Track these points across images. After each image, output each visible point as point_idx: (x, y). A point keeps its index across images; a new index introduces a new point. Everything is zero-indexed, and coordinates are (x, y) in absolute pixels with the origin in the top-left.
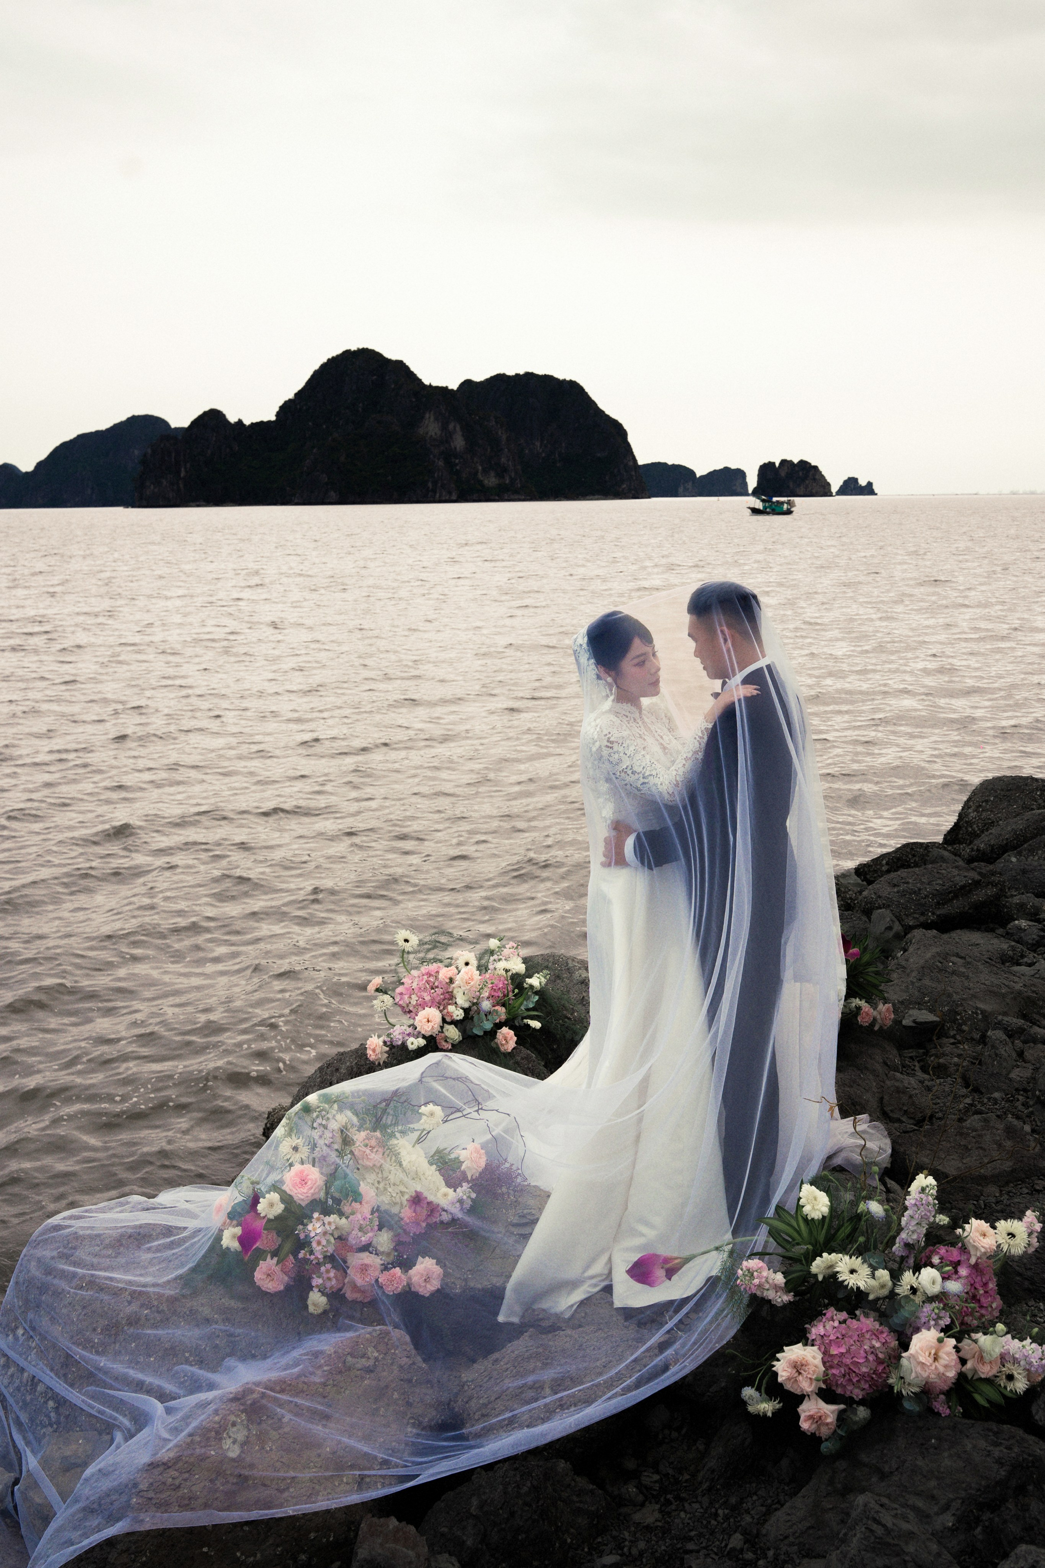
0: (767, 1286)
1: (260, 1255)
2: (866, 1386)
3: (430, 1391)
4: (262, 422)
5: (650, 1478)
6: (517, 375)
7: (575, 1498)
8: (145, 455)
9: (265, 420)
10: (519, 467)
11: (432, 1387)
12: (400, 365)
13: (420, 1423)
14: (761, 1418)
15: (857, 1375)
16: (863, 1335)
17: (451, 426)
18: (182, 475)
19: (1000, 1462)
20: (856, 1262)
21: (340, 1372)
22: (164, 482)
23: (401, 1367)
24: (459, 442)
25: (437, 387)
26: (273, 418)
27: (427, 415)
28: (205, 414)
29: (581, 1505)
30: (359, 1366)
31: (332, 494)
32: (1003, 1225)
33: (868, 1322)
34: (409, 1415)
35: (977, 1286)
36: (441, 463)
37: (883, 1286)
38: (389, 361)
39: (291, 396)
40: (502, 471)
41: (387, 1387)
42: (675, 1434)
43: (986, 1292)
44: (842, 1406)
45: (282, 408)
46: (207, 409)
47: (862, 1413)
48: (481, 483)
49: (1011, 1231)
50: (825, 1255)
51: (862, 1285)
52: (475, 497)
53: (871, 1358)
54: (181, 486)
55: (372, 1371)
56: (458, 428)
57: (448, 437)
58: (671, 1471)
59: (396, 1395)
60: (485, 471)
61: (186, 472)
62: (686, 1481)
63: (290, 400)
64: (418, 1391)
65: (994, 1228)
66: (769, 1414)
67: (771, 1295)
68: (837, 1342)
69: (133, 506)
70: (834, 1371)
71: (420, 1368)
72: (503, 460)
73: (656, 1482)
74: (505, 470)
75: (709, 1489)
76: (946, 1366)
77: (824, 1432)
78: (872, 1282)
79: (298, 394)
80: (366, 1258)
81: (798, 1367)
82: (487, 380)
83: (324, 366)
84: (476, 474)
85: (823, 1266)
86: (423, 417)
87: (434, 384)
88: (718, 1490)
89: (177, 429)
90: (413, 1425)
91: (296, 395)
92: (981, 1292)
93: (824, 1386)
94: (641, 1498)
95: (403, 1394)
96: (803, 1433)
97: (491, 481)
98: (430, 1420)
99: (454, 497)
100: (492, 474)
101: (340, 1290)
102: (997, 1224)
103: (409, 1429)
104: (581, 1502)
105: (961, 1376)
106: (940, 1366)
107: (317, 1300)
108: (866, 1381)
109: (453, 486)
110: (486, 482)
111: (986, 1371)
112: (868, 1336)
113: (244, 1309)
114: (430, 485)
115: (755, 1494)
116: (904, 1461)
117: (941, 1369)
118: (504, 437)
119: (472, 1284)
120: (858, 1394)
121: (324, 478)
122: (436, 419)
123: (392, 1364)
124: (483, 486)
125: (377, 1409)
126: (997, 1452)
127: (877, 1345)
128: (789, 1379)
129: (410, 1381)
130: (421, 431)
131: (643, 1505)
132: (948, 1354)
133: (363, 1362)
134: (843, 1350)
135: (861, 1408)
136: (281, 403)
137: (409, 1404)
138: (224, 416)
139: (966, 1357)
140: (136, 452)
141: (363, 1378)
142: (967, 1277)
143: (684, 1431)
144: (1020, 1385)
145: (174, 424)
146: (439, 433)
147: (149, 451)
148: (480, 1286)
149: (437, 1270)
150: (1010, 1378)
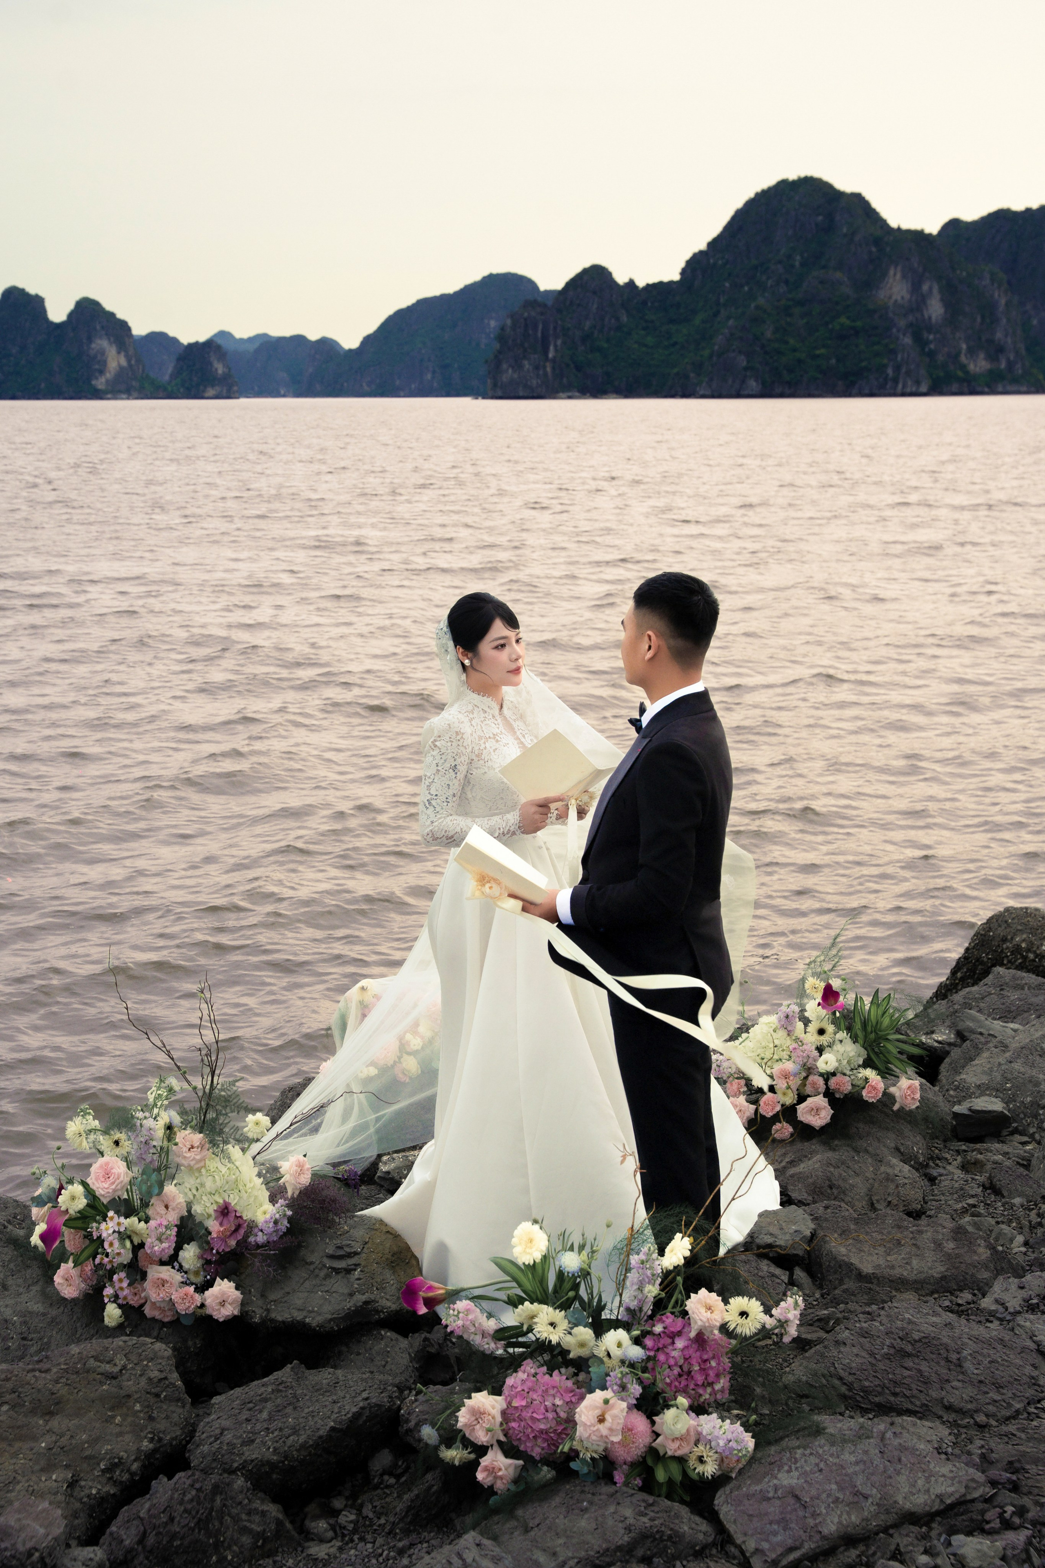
0: (473, 1329)
1: (63, 1257)
2: (545, 1445)
3: (181, 1410)
4: (661, 283)
5: (347, 1518)
6: (1028, 210)
7: (244, 1517)
8: (503, 329)
9: (666, 279)
10: (1021, 346)
11: (183, 1407)
12: (858, 199)
13: (160, 1440)
14: (449, 1467)
15: (533, 1430)
16: (546, 1391)
17: (925, 287)
18: (551, 355)
19: (628, 1529)
20: (558, 1316)
21: (77, 1373)
22: (526, 365)
23: (150, 1379)
24: (935, 309)
25: (909, 232)
26: (676, 277)
27: (892, 272)
28: (585, 271)
29: (248, 1524)
30: (100, 1370)
31: (753, 384)
32: (738, 1302)
33: (559, 1378)
34: (149, 1429)
35: (694, 1361)
36: (908, 340)
37: (582, 1345)
38: (840, 195)
39: (703, 246)
40: (995, 351)
41: (129, 1396)
42: (392, 1481)
43: (701, 1369)
44: (521, 1462)
45: (688, 263)
46: (587, 265)
47: (546, 1473)
48: (963, 367)
49: (746, 1309)
50: (527, 1303)
51: (554, 1339)
52: (955, 387)
53: (550, 1415)
54: (549, 369)
55: (114, 1378)
56: (935, 290)
57: (919, 302)
58: (371, 1515)
59: (138, 1407)
60: (971, 352)
61: (556, 350)
62: (380, 1525)
63: (701, 252)
64: (165, 1407)
65: (726, 1302)
66: (457, 1463)
67: (477, 1340)
68: (521, 1394)
69: (485, 397)
70: (513, 1424)
71: (174, 1385)
72: (999, 335)
73: (351, 1522)
74: (1000, 350)
75: (389, 1533)
76: (611, 1429)
77: (499, 1486)
78: (569, 1338)
79: (712, 244)
80: (166, 1272)
81: (478, 1414)
82: (983, 219)
83: (751, 205)
84: (958, 354)
85: (524, 1315)
86: (885, 274)
87: (904, 226)
88: (396, 1534)
89: (547, 292)
90: (151, 1440)
91: (710, 244)
92: (697, 1368)
93: (503, 1438)
94: (330, 1534)
95: (148, 1406)
96: (478, 1484)
97: (979, 365)
98: (173, 1439)
99: (924, 388)
100: (982, 355)
101: (142, 1305)
102: (732, 1300)
103: (145, 1443)
104: (249, 1521)
105: (652, 1452)
106: (603, 1429)
107: (112, 1313)
108: (545, 1440)
109: (923, 372)
110: (972, 367)
111: (672, 1449)
112: (552, 1392)
113: (44, 1314)
114: (890, 371)
115: (428, 1542)
116: (546, 1519)
117: (605, 1432)
118: (1003, 301)
119: (273, 1315)
120: (536, 1453)
121: (742, 361)
122: (904, 276)
123: (141, 1375)
124: (967, 372)
125: (114, 1417)
126: (631, 1521)
127: (558, 1402)
128: (465, 1425)
129: (157, 1395)
130: (882, 294)
131: (330, 1541)
132: (614, 1417)
133: (108, 1368)
134: (524, 1403)
135: (545, 1468)
136: (688, 256)
137: (151, 1418)
138: (610, 274)
139: (659, 1432)
140: (493, 323)
141: (101, 1383)
142: (683, 1350)
143: (403, 1479)
144: (710, 1469)
145: (542, 288)
146: (907, 296)
147: (509, 322)
148: (280, 1318)
149: (237, 1295)
150: (701, 1460)
